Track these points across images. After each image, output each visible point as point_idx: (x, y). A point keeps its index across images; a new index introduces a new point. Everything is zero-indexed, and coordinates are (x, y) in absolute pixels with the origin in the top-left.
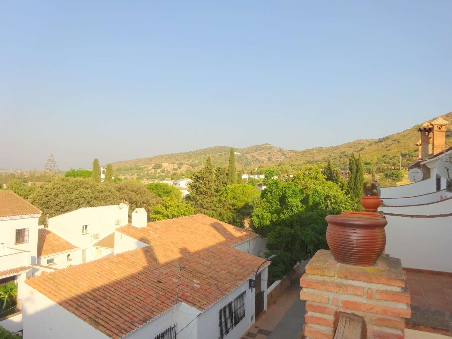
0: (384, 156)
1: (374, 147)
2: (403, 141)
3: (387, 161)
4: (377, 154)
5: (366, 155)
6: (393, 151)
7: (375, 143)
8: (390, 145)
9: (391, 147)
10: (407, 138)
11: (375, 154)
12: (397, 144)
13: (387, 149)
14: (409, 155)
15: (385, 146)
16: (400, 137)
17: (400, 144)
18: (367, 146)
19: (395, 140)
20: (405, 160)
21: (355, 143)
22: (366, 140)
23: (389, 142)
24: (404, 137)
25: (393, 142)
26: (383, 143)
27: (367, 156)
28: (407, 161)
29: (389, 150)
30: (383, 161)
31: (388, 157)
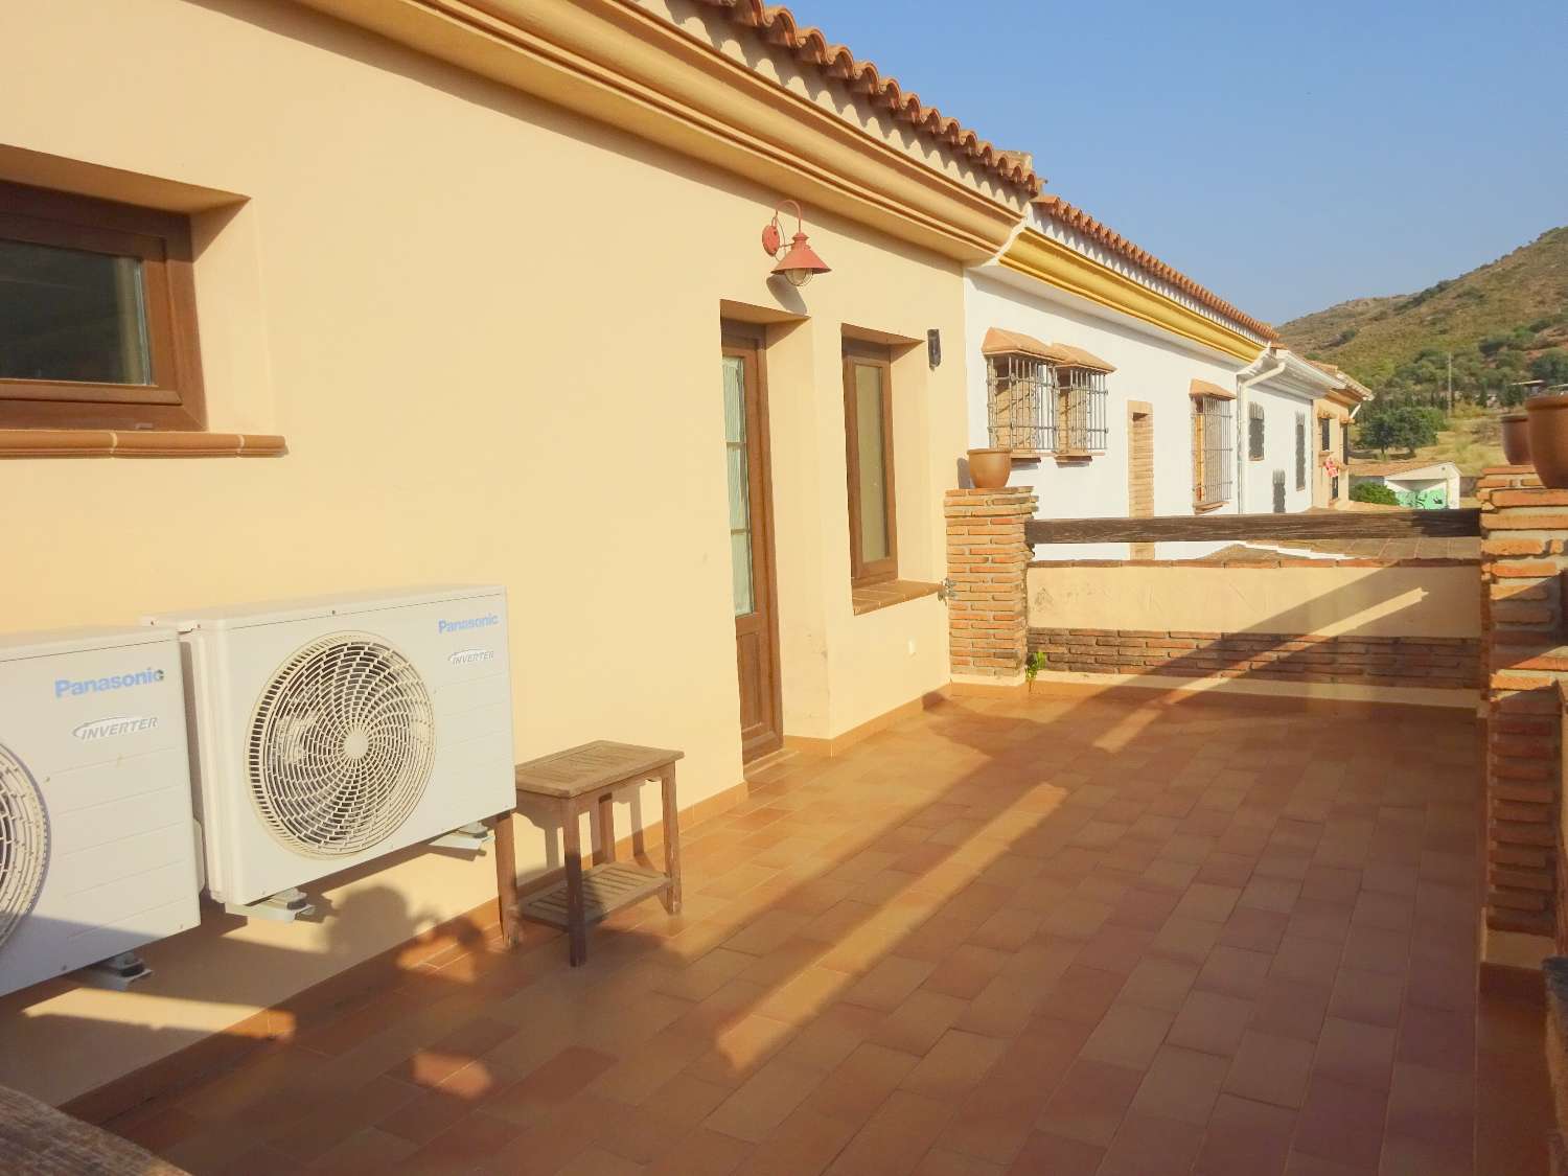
0: (1422, 355)
1: (1394, 324)
2: (1497, 295)
3: (1428, 375)
4: (1400, 351)
5: (1357, 359)
6: (1458, 334)
7: (1395, 310)
8: (1449, 313)
9: (1451, 322)
10: (1514, 281)
11: (1392, 350)
12: (1474, 309)
13: (1438, 327)
14: (1510, 347)
15: (1429, 318)
16: (1489, 281)
17: (1487, 308)
18: (1367, 324)
19: (1468, 294)
20: (1493, 365)
21: (1334, 313)
22: (1375, 299)
23: (1447, 301)
24: (1503, 277)
25: (1458, 301)
26: (1424, 309)
27: (1361, 359)
28: (1498, 367)
29: (1444, 332)
30: (1413, 373)
31: (1433, 358)
